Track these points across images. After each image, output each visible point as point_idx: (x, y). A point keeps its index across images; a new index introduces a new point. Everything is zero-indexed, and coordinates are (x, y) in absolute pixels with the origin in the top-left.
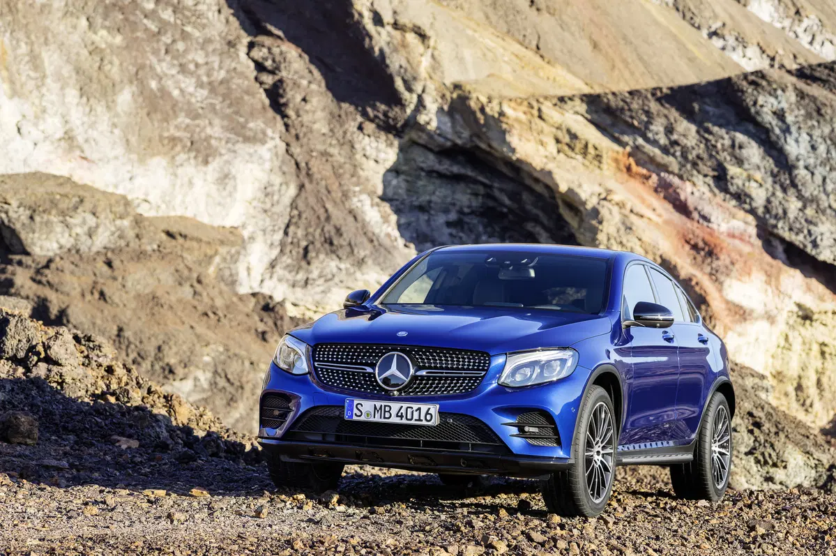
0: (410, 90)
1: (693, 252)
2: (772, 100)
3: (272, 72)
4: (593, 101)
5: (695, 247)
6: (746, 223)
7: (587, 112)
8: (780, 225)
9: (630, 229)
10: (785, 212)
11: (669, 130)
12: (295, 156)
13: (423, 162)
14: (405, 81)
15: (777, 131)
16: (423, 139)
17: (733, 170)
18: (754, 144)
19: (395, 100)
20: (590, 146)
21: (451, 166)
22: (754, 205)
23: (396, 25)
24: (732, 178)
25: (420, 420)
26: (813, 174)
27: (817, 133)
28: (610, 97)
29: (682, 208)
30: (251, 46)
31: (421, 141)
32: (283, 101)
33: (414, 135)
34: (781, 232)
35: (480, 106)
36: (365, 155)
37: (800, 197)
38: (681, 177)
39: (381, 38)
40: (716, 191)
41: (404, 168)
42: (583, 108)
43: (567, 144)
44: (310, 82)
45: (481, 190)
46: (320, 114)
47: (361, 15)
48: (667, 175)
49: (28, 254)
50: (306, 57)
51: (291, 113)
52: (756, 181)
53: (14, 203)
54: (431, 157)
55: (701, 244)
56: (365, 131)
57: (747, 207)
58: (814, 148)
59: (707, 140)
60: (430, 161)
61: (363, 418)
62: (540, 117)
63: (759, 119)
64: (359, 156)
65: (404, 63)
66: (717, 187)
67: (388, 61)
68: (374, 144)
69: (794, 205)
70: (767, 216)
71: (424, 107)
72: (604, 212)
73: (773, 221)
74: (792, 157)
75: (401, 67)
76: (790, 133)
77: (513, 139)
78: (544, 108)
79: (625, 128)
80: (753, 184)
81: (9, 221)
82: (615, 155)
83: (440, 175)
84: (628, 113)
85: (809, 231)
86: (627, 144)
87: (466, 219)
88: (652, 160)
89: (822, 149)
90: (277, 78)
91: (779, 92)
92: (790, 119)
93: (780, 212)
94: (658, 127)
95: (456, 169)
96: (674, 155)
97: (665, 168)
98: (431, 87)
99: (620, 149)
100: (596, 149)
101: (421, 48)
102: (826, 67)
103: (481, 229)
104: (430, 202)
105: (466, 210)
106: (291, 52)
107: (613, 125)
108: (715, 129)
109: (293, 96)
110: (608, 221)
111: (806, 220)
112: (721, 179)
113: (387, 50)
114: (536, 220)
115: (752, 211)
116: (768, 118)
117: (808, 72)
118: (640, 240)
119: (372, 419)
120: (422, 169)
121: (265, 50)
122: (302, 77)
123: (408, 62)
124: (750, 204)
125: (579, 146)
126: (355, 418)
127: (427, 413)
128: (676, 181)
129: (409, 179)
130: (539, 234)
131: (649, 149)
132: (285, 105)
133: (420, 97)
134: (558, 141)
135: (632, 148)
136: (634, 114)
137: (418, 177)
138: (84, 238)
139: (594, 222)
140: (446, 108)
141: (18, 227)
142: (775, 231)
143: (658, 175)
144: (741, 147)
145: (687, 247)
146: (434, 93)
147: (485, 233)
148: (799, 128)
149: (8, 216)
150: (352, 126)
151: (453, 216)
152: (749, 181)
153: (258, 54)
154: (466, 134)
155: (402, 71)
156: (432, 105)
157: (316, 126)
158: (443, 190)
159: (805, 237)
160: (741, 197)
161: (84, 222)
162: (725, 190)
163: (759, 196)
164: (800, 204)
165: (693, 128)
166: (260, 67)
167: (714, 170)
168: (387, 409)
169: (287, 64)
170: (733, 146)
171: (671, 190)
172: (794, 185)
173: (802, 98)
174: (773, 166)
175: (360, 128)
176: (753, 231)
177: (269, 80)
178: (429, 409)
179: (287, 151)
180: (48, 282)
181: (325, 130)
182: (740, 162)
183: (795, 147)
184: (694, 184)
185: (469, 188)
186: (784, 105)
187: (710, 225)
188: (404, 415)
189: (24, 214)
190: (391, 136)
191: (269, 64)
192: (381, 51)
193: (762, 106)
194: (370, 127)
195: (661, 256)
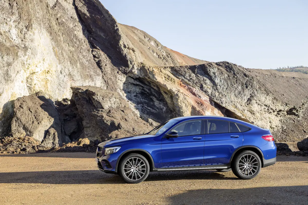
0: (131, 64)
1: (198, 104)
2: (213, 70)
3: (98, 58)
4: (172, 68)
5: (198, 103)
6: (207, 98)
7: (171, 71)
8: (214, 98)
9: (186, 99)
10: (215, 96)
11: (190, 76)
12: (105, 79)
13: (130, 81)
14: (130, 62)
15: (213, 77)
16: (132, 76)
17: (204, 85)
18: (208, 79)
19: (127, 66)
20: (173, 79)
21: (137, 82)
22: (209, 94)
23: (128, 48)
24: (204, 87)
26: (221, 87)
27: (222, 78)
28: (176, 67)
29: (194, 94)
30: (92, 51)
31: (131, 76)
32: (101, 65)
33: (130, 75)
34: (215, 100)
35: (148, 68)
36: (118, 79)
37: (218, 92)
38: (193, 87)
39: (125, 51)
40: (200, 90)
41: (126, 82)
42: (170, 70)
43: (167, 78)
44: (106, 61)
45: (141, 88)
46: (109, 69)
47: (121, 45)
48: (189, 86)
49: (103, 108)
50: (106, 55)
51: (103, 68)
52: (209, 88)
53: (99, 95)
54: (133, 80)
55: (199, 103)
56: (119, 73)
57: (207, 94)
58: (221, 81)
59: (198, 78)
60: (132, 81)
62: (161, 72)
63: (210, 74)
64: (117, 79)
65: (130, 57)
66: (201, 89)
67: (127, 57)
68: (121, 76)
69: (217, 94)
70: (212, 96)
71: (134, 68)
72: (179, 95)
73: (213, 97)
74: (216, 83)
75: (130, 58)
76: (216, 77)
77: (156, 77)
78: (161, 69)
79: (180, 75)
80: (208, 89)
81: (98, 100)
82: (178, 81)
83: (134, 84)
84: (180, 72)
85: (221, 100)
86: (180, 79)
87: (137, 95)
88: (186, 82)
89: (222, 81)
90: (99, 59)
91: (214, 68)
92: (216, 74)
93: (214, 95)
94: (187, 75)
95: (138, 83)
96: (191, 82)
97: (189, 85)
98: (136, 63)
99: (179, 80)
100: (174, 80)
101: (133, 54)
102: (222, 63)
103: (141, 97)
104: (131, 91)
105: (138, 93)
106: (102, 53)
107: (176, 74)
108: (199, 76)
109: (103, 64)
110: (180, 97)
111: (220, 97)
112: (202, 87)
113: (126, 54)
114: (154, 96)
115: (208, 95)
116: (212, 74)
117: (218, 64)
118: (187, 101)
120: (130, 83)
121: (96, 52)
122: (105, 59)
123: (131, 57)
124: (208, 93)
125: (170, 79)
128: (192, 88)
129: (127, 85)
130: (153, 98)
131: (185, 80)
132: (101, 66)
133: (133, 66)
134: (165, 77)
135: (181, 80)
136: (182, 72)
137: (129, 85)
138: (113, 104)
139: (177, 97)
140: (139, 68)
141: (100, 101)
142: (213, 100)
143: (187, 86)
144: (205, 80)
145: (196, 103)
146: (136, 65)
147: (141, 98)
148: (218, 76)
149: (97, 98)
150: (116, 72)
151: (135, 94)
152: (208, 88)
153: (94, 53)
154: (143, 75)
155: (130, 59)
156: (136, 68)
157: (108, 72)
158: (134, 88)
159: (220, 101)
160: (206, 92)
161: (113, 100)
162: (202, 90)
163: (210, 91)
164: (218, 94)
165: (195, 75)
166: (94, 56)
167: (200, 85)
169: (101, 56)
170: (204, 80)
171: (191, 90)
172: (217, 89)
173: (219, 70)
174: (212, 85)
175: (118, 72)
176: (208, 99)
177: (97, 60)
179: (103, 77)
180: (112, 116)
181: (110, 73)
182: (206, 84)
183: (217, 81)
184: (196, 89)
185: (139, 87)
186: (215, 71)
187: (201, 98)
189: (101, 98)
190: (125, 75)
191: (97, 56)
192: (125, 54)
193: (211, 71)
194: (120, 72)
195: (192, 105)
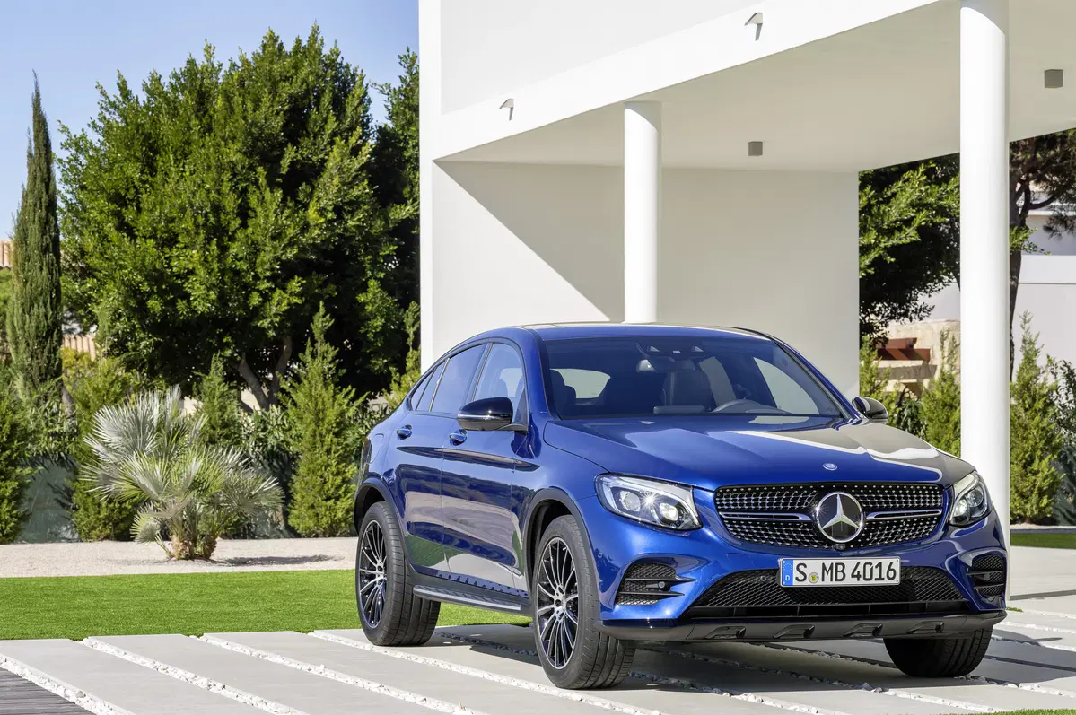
25: (881, 578)
61: (807, 583)
119: (820, 583)
126: (796, 583)
127: (889, 569)
168: (840, 568)
178: (892, 563)
188: (862, 574)
